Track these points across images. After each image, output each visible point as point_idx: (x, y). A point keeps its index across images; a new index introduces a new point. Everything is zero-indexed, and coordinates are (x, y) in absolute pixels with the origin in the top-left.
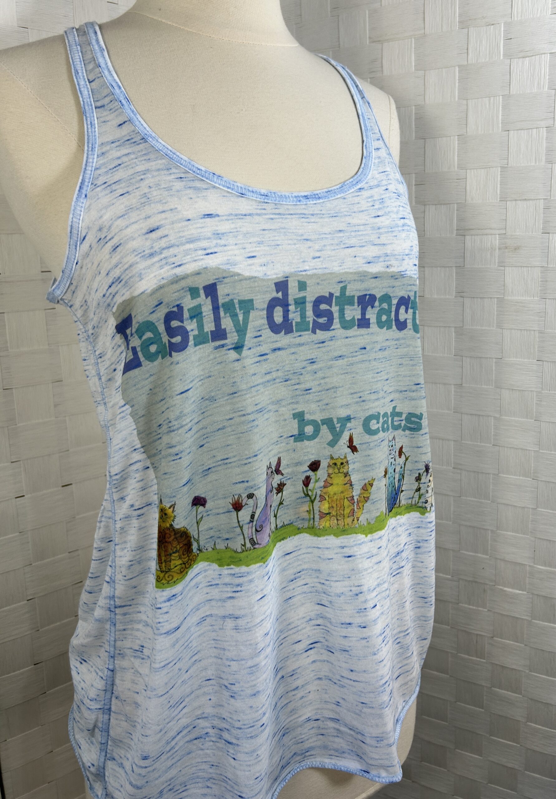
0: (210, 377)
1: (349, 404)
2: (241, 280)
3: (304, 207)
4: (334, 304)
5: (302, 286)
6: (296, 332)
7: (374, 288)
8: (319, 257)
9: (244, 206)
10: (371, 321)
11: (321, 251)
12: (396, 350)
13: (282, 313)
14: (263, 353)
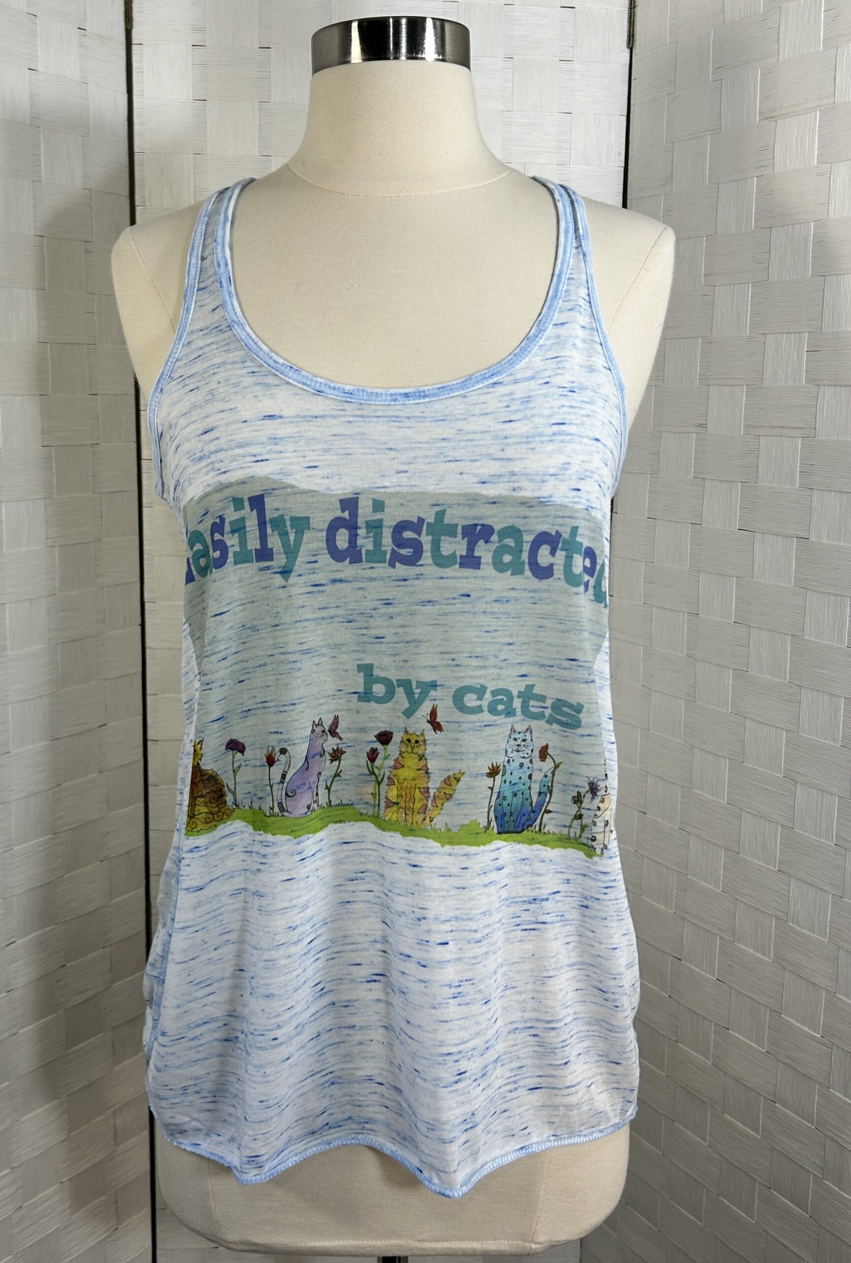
0: (253, 602)
1: (437, 666)
2: (295, 493)
3: (399, 407)
4: (424, 532)
5: (378, 506)
6: (366, 562)
7: (490, 517)
8: (406, 472)
9: (319, 406)
10: (482, 561)
11: (409, 463)
12: (532, 605)
13: (347, 537)
14: (318, 583)
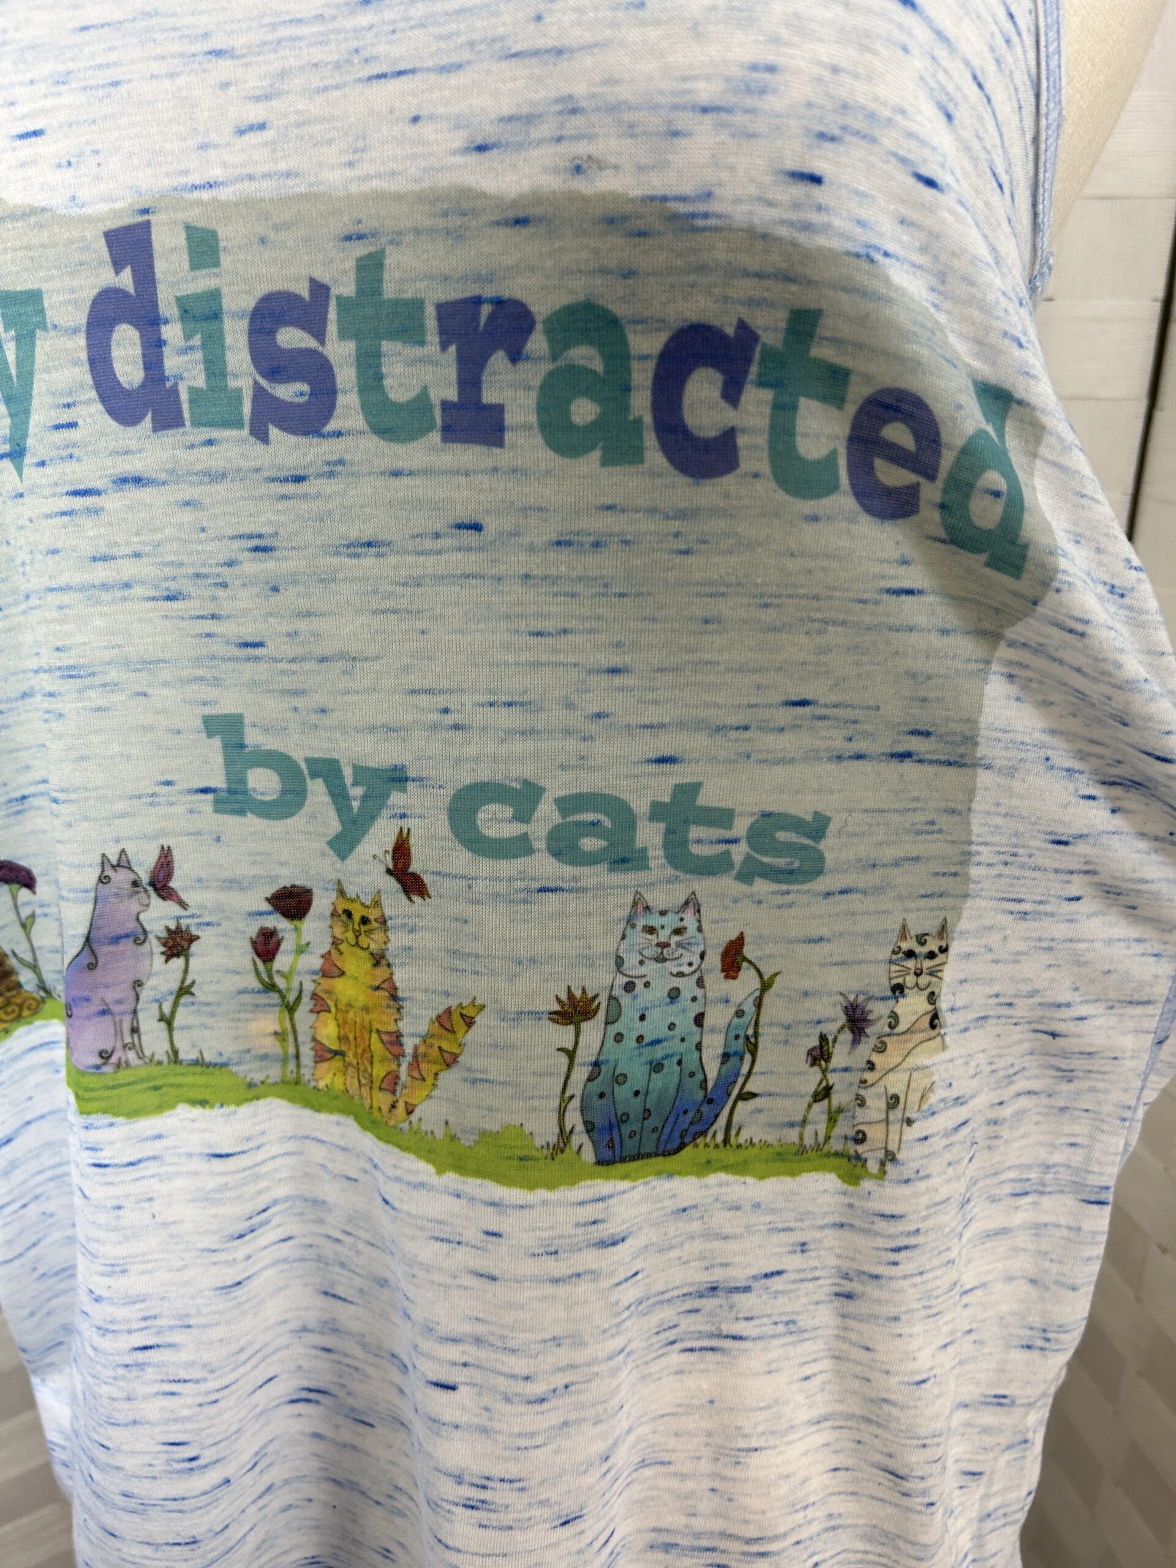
1: (402, 728)
4: (332, 328)
5: (204, 247)
6: (197, 423)
7: (518, 271)
8: (262, 126)
10: (509, 419)
11: (267, 97)
12: (678, 559)
13: (138, 351)
14: (82, 487)
